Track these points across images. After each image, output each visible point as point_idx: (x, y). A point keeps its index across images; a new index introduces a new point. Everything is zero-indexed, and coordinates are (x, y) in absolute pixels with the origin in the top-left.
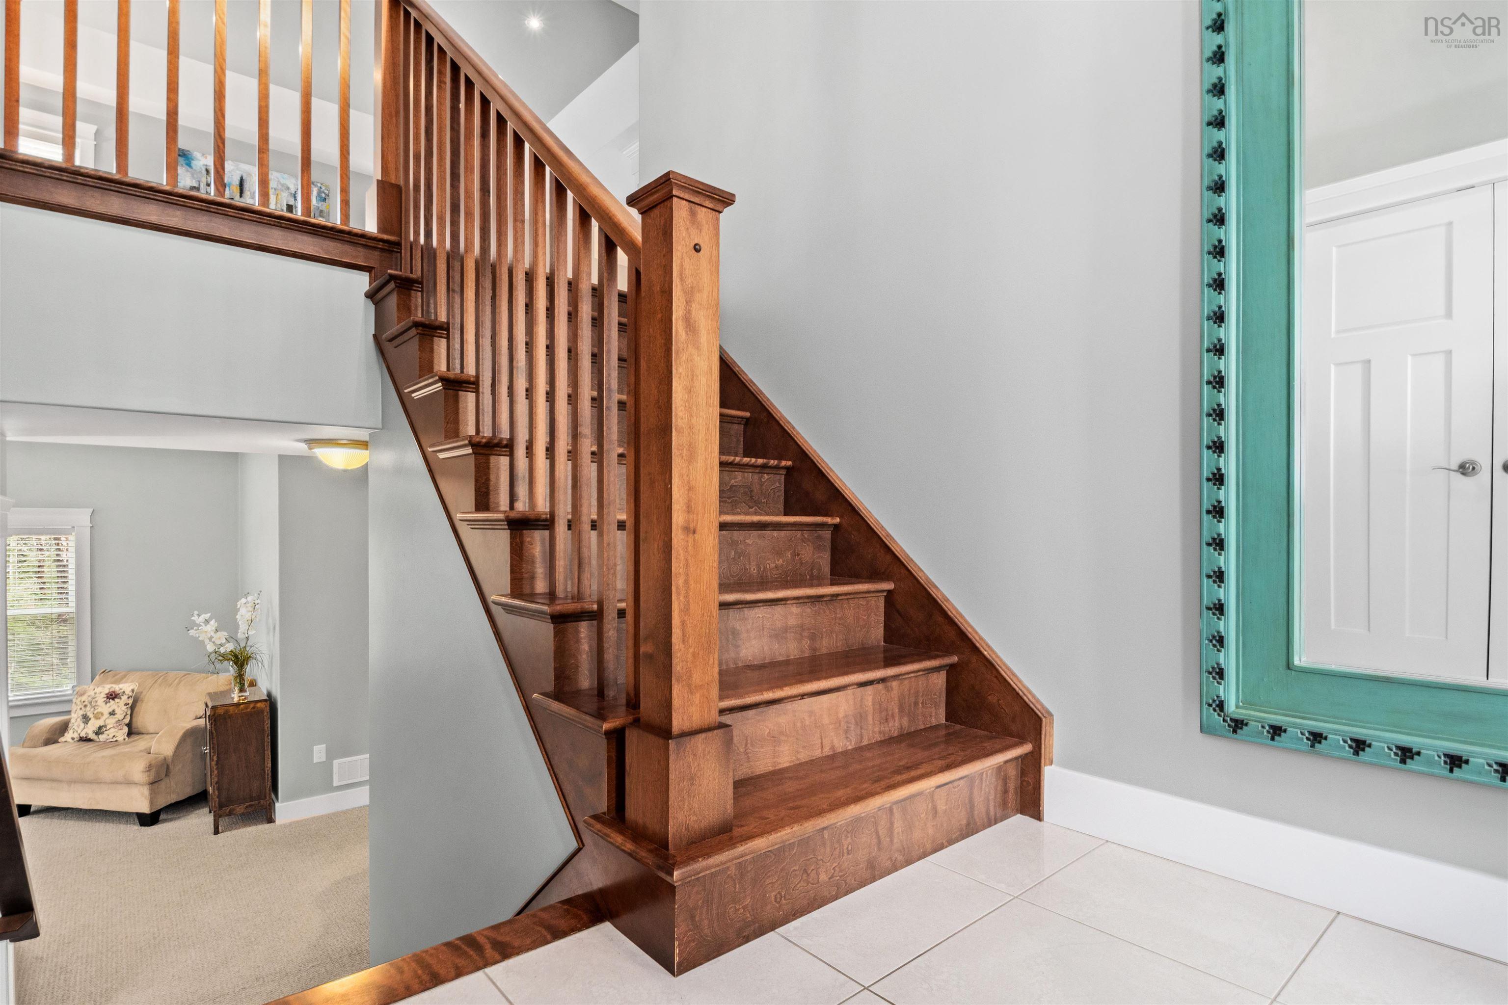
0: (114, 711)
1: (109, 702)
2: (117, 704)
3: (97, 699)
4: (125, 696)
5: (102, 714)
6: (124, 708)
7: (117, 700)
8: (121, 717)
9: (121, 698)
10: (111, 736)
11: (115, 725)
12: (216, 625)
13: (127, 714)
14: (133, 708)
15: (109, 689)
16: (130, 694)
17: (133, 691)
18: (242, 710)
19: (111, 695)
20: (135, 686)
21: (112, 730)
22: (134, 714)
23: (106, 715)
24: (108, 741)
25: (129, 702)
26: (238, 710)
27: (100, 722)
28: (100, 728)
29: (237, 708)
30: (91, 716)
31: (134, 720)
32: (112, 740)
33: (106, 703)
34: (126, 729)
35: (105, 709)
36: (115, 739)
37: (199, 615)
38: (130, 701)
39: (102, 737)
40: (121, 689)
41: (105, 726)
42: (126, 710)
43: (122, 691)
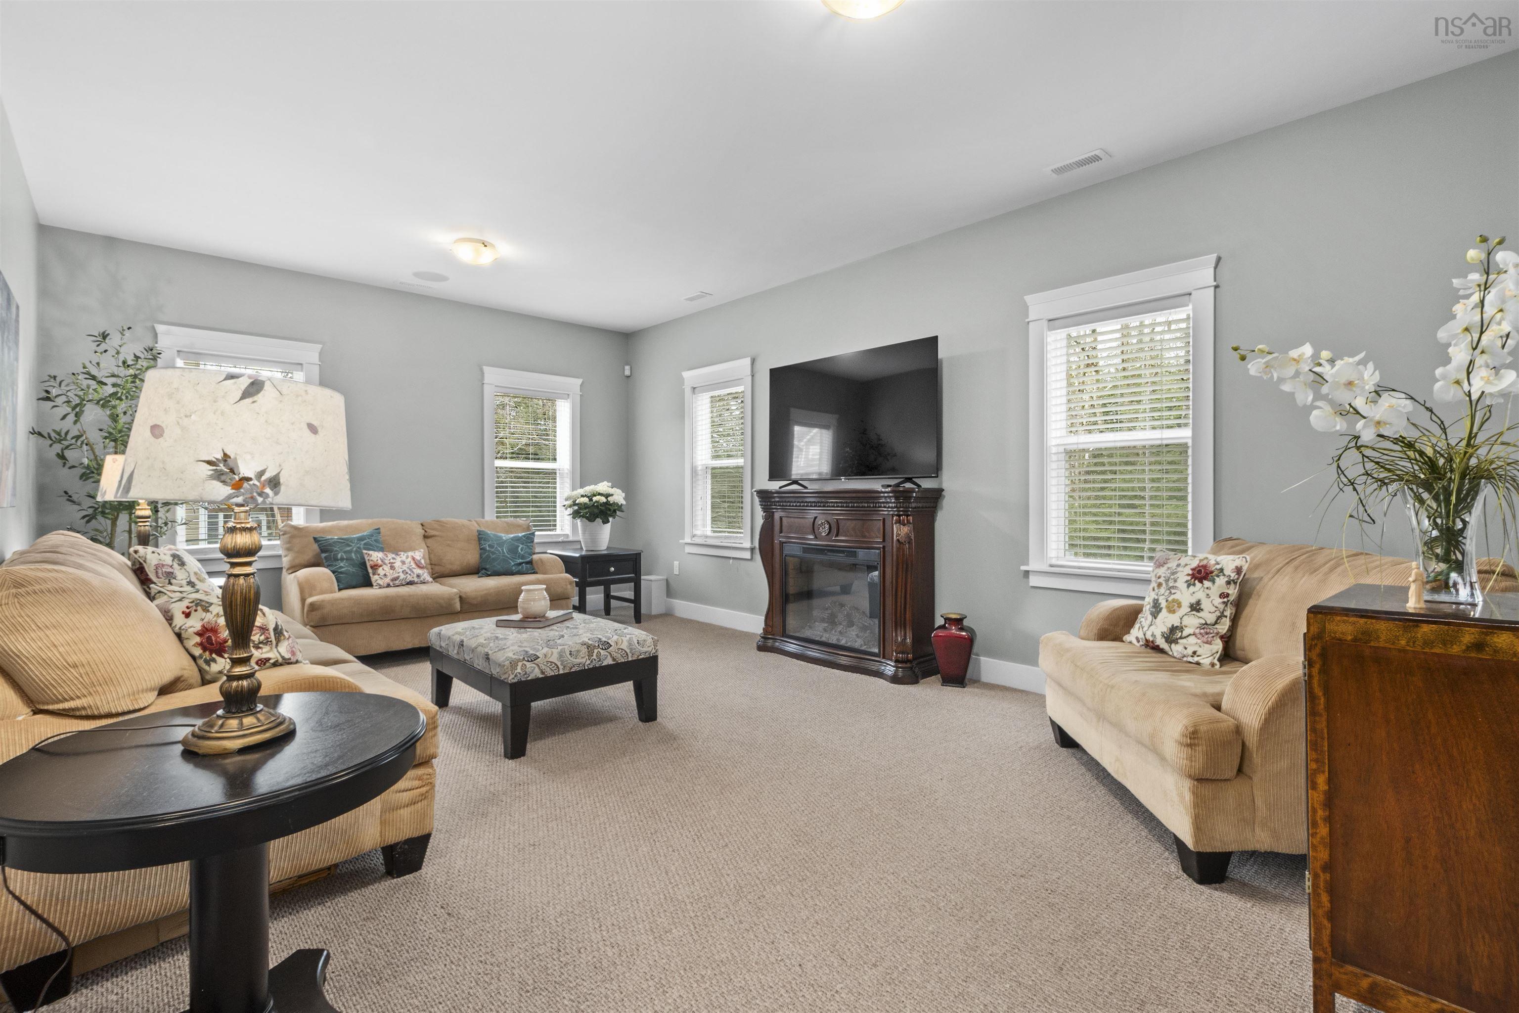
0: (1198, 603)
1: (1194, 585)
2: (1208, 591)
3: (1178, 575)
4: (1222, 577)
5: (1180, 605)
6: (1218, 601)
7: (1207, 583)
8: (1211, 619)
9: (1214, 582)
10: (1190, 651)
11: (1198, 631)
12: (1377, 377)
13: (1222, 616)
14: (1240, 605)
15: (1201, 561)
16: (1233, 576)
17: (1238, 570)
18: (1427, 643)
19: (1199, 572)
20: (1243, 563)
21: (1192, 640)
22: (1242, 621)
23: (1185, 609)
24: (1185, 659)
25: (1230, 592)
26: (1413, 641)
27: (1173, 620)
28: (1173, 629)
29: (1406, 629)
30: (1163, 604)
31: (1240, 630)
32: (1190, 659)
33: (1188, 586)
34: (1218, 645)
35: (1186, 595)
36: (1196, 659)
37: (1332, 361)
38: (1233, 591)
39: (1176, 650)
40: (1218, 564)
41: (1181, 629)
42: (1222, 607)
43: (1218, 567)
